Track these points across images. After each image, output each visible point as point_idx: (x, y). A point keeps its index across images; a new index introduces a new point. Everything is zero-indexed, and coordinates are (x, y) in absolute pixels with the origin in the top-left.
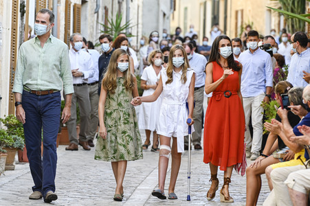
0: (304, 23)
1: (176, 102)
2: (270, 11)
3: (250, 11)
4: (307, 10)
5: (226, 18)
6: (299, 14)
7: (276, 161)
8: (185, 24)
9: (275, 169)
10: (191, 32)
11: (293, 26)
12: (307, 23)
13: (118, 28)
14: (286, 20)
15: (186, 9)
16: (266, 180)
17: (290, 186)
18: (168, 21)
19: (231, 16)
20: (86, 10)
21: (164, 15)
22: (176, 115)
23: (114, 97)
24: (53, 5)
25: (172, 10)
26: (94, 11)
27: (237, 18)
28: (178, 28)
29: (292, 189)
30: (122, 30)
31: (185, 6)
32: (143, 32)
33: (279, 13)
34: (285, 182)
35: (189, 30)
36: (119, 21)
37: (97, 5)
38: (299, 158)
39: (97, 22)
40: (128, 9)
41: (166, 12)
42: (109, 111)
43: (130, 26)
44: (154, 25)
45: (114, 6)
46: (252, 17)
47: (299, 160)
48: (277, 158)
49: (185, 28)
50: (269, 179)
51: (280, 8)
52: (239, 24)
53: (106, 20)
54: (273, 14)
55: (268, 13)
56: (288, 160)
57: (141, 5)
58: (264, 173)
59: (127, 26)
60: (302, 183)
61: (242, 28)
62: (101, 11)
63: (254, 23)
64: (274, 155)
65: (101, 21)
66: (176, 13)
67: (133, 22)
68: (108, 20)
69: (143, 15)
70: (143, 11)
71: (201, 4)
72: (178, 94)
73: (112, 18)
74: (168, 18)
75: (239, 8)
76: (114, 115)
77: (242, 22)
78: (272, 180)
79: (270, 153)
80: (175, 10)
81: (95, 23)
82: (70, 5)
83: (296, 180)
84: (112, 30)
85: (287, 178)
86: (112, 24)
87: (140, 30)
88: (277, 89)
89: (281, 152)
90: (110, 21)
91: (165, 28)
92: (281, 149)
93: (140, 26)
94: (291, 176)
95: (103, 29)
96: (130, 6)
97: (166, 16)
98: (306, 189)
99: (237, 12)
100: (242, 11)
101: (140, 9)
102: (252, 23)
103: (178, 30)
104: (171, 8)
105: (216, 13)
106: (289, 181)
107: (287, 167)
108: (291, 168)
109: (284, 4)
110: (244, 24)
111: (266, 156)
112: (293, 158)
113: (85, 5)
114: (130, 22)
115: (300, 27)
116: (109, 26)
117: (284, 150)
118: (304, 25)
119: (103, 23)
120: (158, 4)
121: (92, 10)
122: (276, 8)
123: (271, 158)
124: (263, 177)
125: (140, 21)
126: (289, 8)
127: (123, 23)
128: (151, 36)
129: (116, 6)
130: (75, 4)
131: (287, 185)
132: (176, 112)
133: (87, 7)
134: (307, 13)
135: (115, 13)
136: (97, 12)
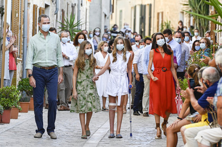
0: (208, 21)
1: (119, 74)
2: (183, 13)
3: (168, 13)
4: (210, 12)
5: (150, 18)
6: (205, 15)
7: (188, 122)
8: (120, 22)
9: (188, 129)
10: (125, 28)
11: (200, 24)
12: (210, 22)
13: (72, 25)
14: (194, 20)
15: (121, 11)
16: (181, 136)
17: (199, 141)
18: (108, 20)
19: (154, 17)
20: (48, 12)
21: (105, 15)
22: (119, 81)
23: (84, 72)
24: (24, 8)
25: (111, 12)
26: (54, 13)
27: (158, 18)
28: (115, 25)
29: (200, 143)
30: (75, 27)
31: (121, 9)
32: (89, 28)
33: (190, 14)
34: (196, 138)
35: (123, 27)
36: (72, 20)
37: (56, 8)
38: (205, 120)
39: (57, 21)
40: (79, 11)
41: (106, 14)
42: (79, 81)
43: (80, 24)
44: (98, 23)
45: (69, 9)
46: (170, 17)
47: (206, 122)
48: (189, 121)
49: (121, 25)
50: (183, 136)
51: (190, 11)
52: (160, 23)
53: (63, 19)
54: (185, 16)
55: (182, 14)
56: (197, 122)
57: (88, 8)
58: (179, 131)
59: (78, 24)
60: (207, 139)
61: (162, 25)
62: (60, 13)
63: (171, 22)
64: (187, 118)
65: (59, 20)
66: (114, 14)
67: (83, 21)
68: (64, 20)
69: (90, 16)
70: (90, 13)
71: (132, 8)
72: (120, 68)
73: (68, 17)
74: (108, 18)
75: (160, 11)
76: (83, 83)
77: (162, 21)
78: (186, 137)
79: (184, 117)
80: (113, 12)
81: (55, 21)
82: (37, 8)
83: (203, 136)
84: (67, 27)
85: (196, 135)
86: (67, 22)
87: (88, 27)
88: (189, 70)
89: (192, 116)
90: (66, 20)
91: (106, 25)
92: (192, 114)
93: (88, 24)
94: (200, 134)
95: (60, 26)
96: (80, 9)
97: (107, 17)
98: (211, 143)
99: (158, 14)
100: (162, 13)
101: (88, 11)
102: (170, 22)
103: (115, 26)
104: (110, 11)
105: (143, 15)
106: (198, 138)
107: (197, 127)
108: (199, 128)
109: (194, 8)
110: (164, 22)
111: (181, 119)
112: (201, 121)
113: (47, 9)
114: (81, 21)
115: (205, 25)
116: (65, 24)
117: (194, 115)
118: (208, 24)
119: (61, 21)
120: (101, 8)
121: (53, 12)
122: (188, 10)
123: (184, 120)
124: (179, 134)
125: (88, 20)
126: (197, 11)
127: (75, 22)
128: (94, 31)
129: (70, 9)
130: (40, 8)
131: (196, 140)
132: (119, 80)
133: (49, 10)
134: (210, 15)
135: (70, 15)
136: (56, 14)
